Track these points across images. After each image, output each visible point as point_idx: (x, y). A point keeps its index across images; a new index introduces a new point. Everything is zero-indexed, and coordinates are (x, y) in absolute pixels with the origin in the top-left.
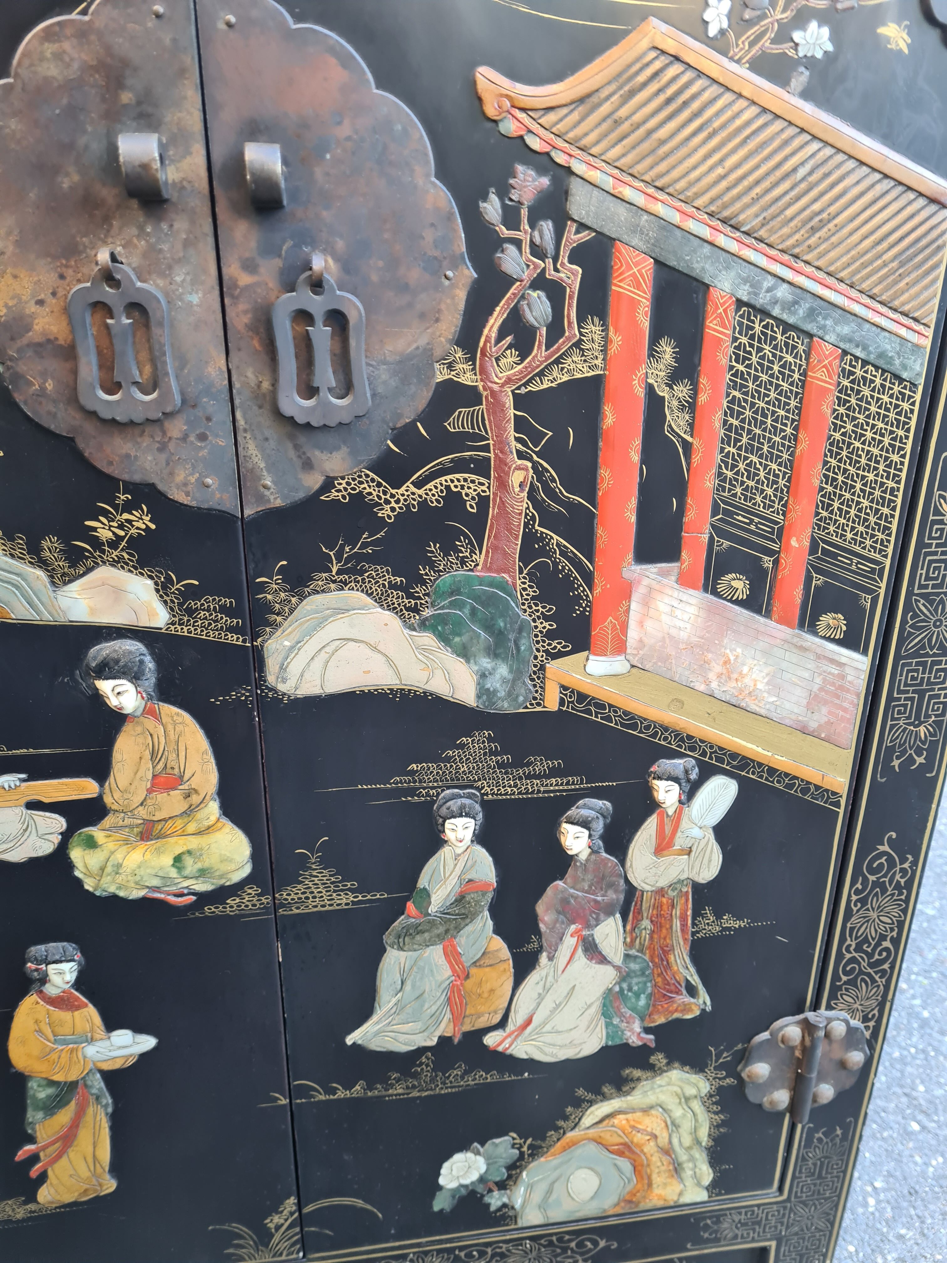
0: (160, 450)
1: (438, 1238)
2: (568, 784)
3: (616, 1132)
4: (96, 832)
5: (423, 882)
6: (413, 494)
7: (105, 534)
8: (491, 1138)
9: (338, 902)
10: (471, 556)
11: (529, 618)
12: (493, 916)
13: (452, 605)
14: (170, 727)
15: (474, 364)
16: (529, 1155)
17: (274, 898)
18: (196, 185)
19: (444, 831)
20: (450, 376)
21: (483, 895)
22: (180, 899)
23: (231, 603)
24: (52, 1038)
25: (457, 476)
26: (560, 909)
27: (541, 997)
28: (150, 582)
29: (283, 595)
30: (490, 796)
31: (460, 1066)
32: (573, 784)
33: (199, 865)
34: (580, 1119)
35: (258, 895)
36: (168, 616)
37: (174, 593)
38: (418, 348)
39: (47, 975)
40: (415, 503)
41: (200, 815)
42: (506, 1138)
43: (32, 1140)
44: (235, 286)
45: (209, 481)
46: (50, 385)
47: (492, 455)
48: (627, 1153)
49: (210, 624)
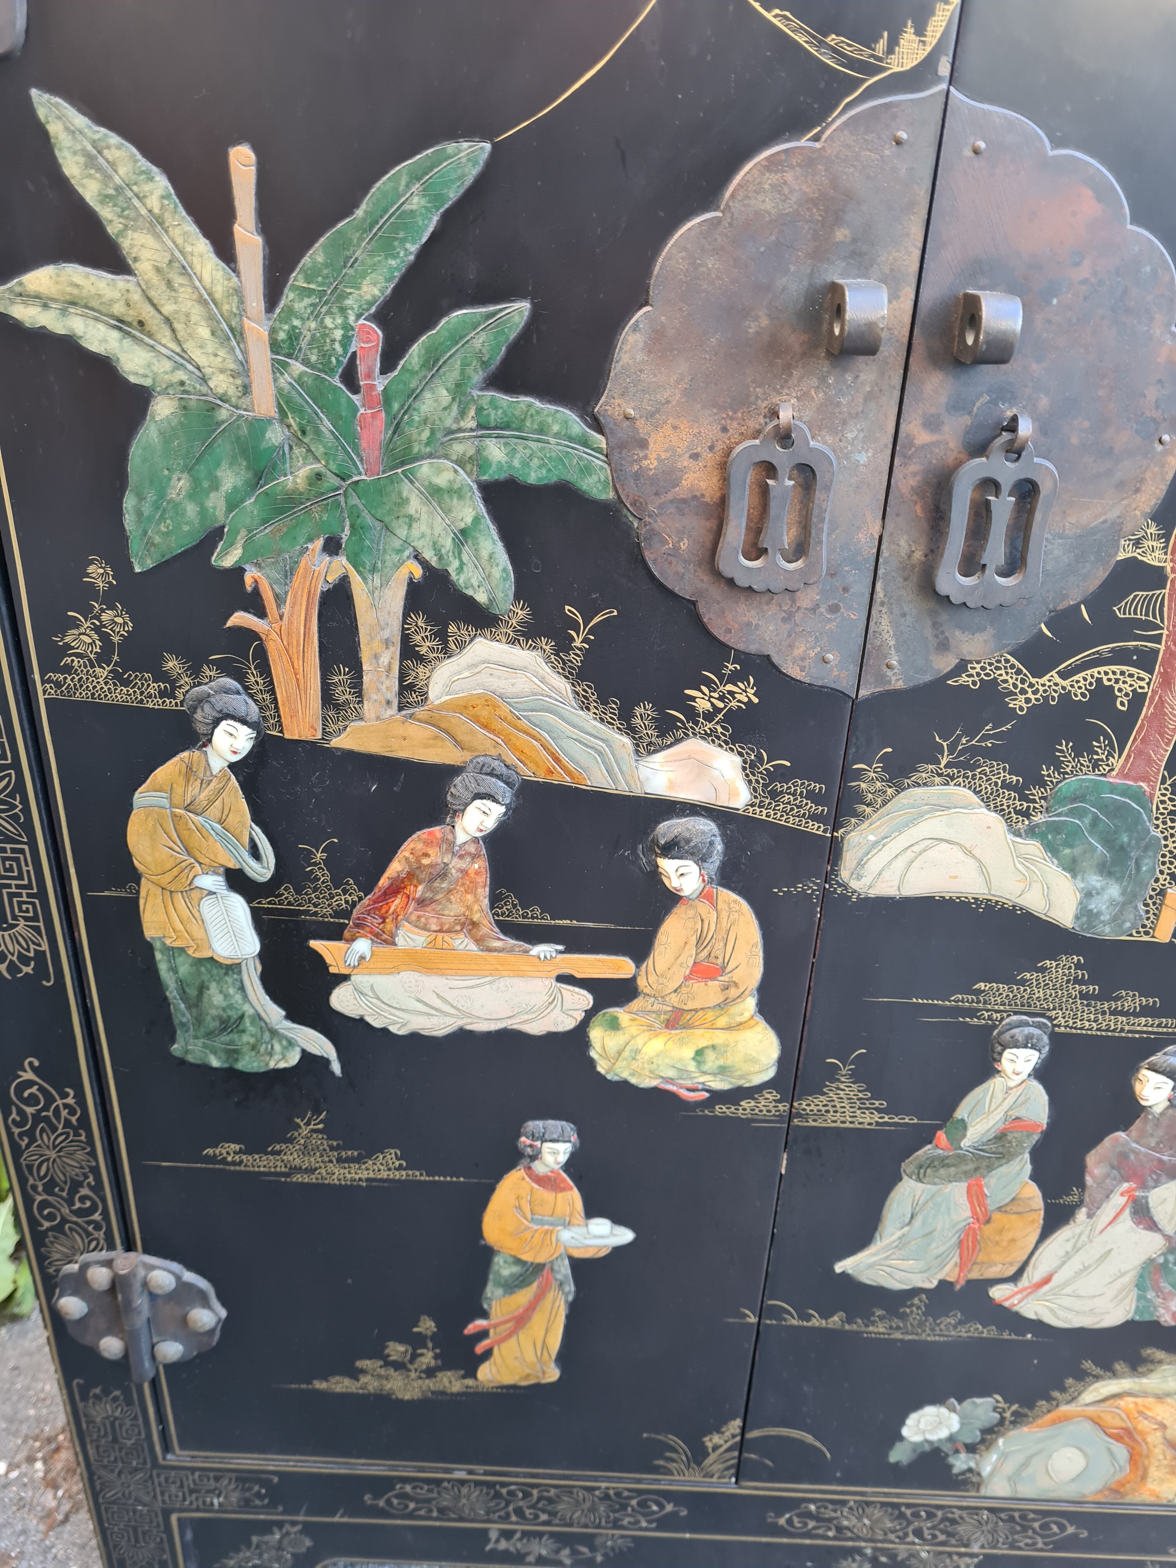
0: (784, 620)
1: (886, 1490)
2: (1159, 1026)
3: (1119, 1415)
4: (621, 1014)
5: (962, 1112)
6: (1056, 684)
7: (702, 705)
8: (971, 1397)
9: (861, 1120)
10: (1108, 760)
11: (1160, 836)
12: (1033, 1160)
13: (1071, 813)
14: (724, 915)
15: (1167, 542)
16: (1011, 1422)
17: (792, 1106)
18: (896, 332)
19: (1000, 1061)
20: (1135, 554)
21: (1028, 1136)
22: (692, 1094)
23: (821, 788)
24: (529, 1216)
25: (1114, 668)
26: (1115, 1163)
27: (1068, 1256)
28: (738, 760)
29: (879, 784)
30: (1063, 1029)
31: (955, 1315)
32: (1166, 1026)
33: (721, 1062)
34: (1079, 1394)
35: (776, 1101)
36: (749, 797)
37: (761, 773)
38: (1105, 521)
39: (540, 1152)
40: (1056, 695)
41: (734, 1009)
42: (990, 1400)
43: (485, 1315)
44: (911, 444)
45: (830, 656)
46: (684, 545)
47: (1162, 647)
48: (1126, 1439)
49: (792, 809)
